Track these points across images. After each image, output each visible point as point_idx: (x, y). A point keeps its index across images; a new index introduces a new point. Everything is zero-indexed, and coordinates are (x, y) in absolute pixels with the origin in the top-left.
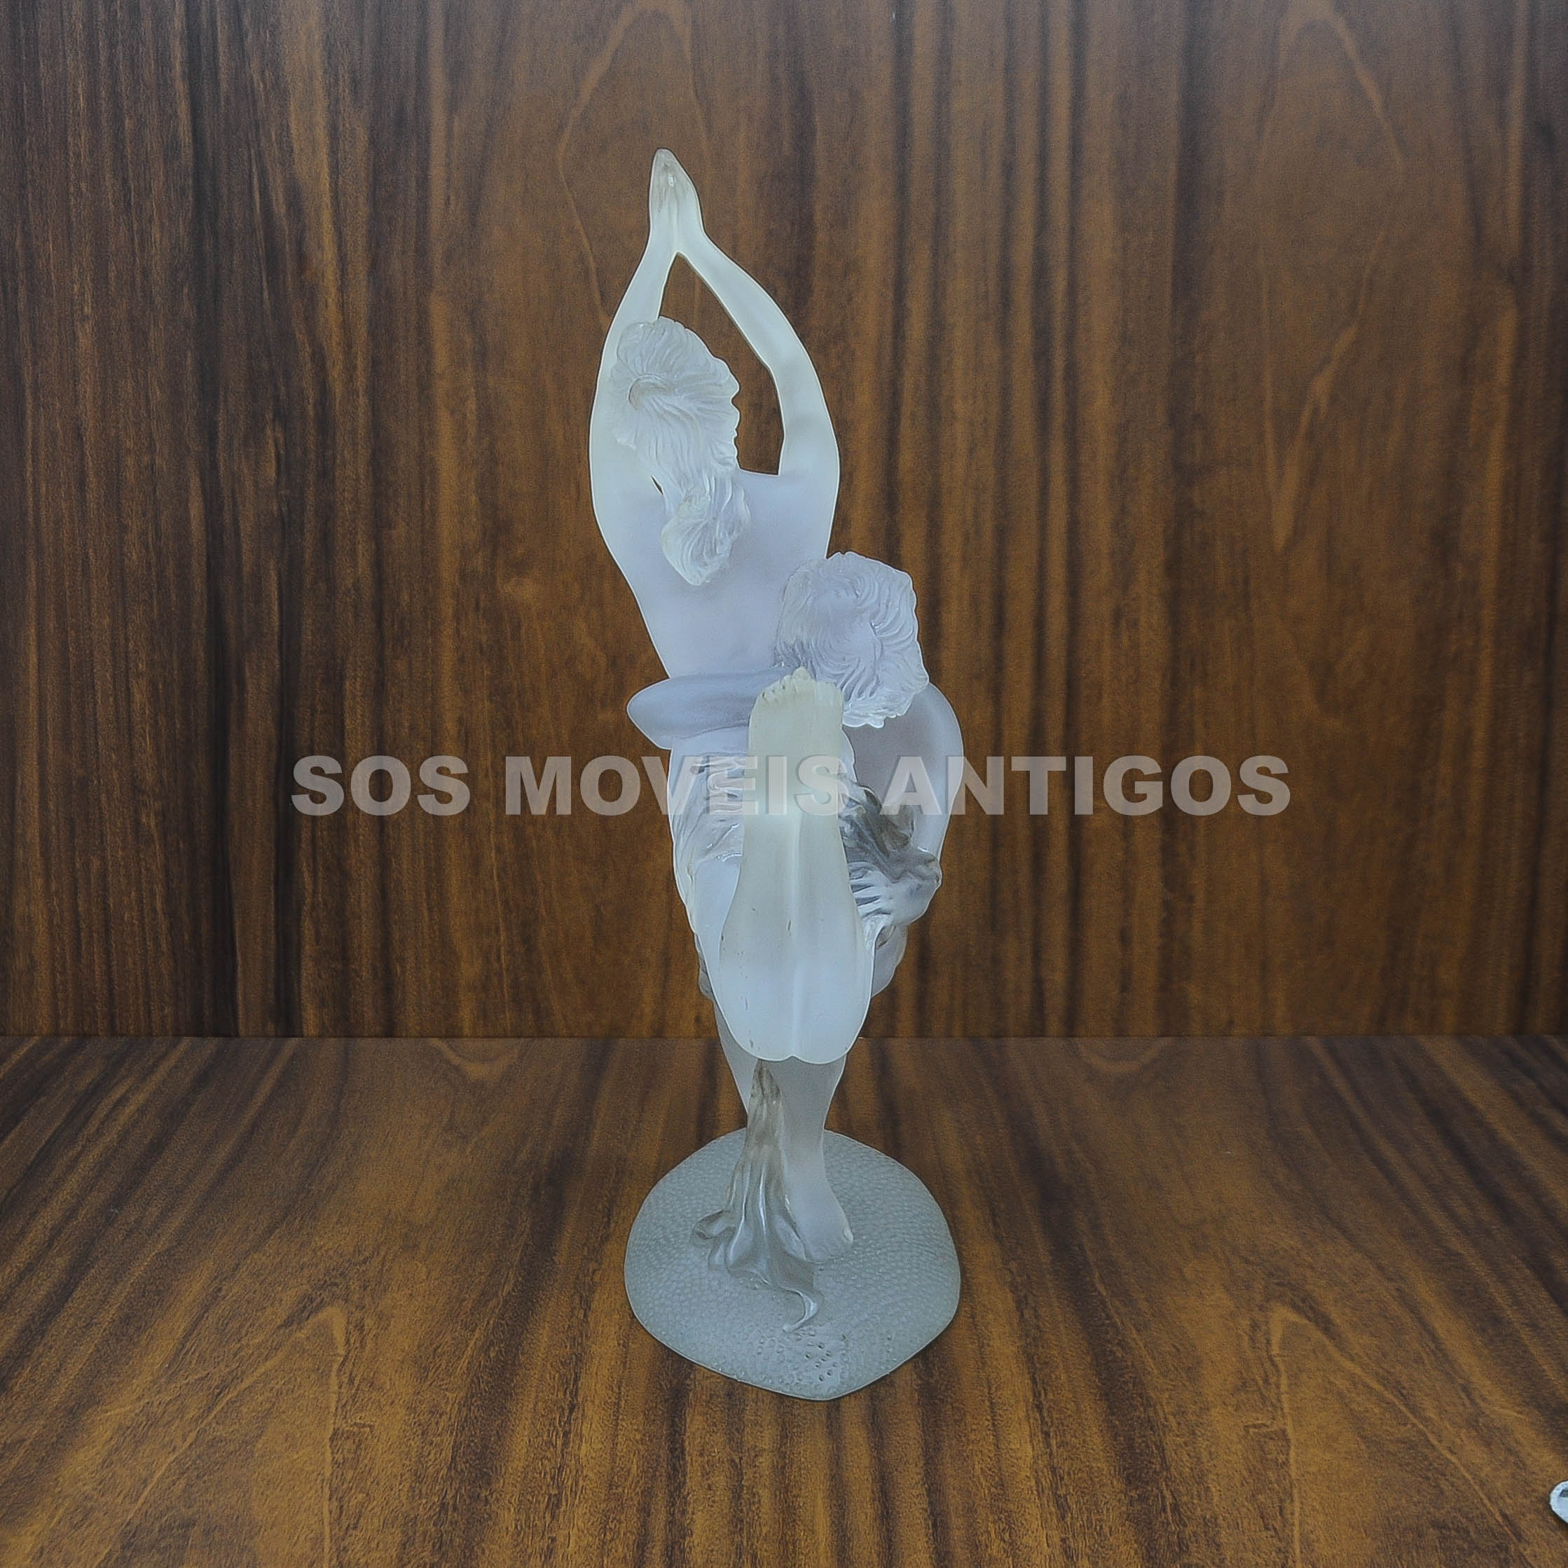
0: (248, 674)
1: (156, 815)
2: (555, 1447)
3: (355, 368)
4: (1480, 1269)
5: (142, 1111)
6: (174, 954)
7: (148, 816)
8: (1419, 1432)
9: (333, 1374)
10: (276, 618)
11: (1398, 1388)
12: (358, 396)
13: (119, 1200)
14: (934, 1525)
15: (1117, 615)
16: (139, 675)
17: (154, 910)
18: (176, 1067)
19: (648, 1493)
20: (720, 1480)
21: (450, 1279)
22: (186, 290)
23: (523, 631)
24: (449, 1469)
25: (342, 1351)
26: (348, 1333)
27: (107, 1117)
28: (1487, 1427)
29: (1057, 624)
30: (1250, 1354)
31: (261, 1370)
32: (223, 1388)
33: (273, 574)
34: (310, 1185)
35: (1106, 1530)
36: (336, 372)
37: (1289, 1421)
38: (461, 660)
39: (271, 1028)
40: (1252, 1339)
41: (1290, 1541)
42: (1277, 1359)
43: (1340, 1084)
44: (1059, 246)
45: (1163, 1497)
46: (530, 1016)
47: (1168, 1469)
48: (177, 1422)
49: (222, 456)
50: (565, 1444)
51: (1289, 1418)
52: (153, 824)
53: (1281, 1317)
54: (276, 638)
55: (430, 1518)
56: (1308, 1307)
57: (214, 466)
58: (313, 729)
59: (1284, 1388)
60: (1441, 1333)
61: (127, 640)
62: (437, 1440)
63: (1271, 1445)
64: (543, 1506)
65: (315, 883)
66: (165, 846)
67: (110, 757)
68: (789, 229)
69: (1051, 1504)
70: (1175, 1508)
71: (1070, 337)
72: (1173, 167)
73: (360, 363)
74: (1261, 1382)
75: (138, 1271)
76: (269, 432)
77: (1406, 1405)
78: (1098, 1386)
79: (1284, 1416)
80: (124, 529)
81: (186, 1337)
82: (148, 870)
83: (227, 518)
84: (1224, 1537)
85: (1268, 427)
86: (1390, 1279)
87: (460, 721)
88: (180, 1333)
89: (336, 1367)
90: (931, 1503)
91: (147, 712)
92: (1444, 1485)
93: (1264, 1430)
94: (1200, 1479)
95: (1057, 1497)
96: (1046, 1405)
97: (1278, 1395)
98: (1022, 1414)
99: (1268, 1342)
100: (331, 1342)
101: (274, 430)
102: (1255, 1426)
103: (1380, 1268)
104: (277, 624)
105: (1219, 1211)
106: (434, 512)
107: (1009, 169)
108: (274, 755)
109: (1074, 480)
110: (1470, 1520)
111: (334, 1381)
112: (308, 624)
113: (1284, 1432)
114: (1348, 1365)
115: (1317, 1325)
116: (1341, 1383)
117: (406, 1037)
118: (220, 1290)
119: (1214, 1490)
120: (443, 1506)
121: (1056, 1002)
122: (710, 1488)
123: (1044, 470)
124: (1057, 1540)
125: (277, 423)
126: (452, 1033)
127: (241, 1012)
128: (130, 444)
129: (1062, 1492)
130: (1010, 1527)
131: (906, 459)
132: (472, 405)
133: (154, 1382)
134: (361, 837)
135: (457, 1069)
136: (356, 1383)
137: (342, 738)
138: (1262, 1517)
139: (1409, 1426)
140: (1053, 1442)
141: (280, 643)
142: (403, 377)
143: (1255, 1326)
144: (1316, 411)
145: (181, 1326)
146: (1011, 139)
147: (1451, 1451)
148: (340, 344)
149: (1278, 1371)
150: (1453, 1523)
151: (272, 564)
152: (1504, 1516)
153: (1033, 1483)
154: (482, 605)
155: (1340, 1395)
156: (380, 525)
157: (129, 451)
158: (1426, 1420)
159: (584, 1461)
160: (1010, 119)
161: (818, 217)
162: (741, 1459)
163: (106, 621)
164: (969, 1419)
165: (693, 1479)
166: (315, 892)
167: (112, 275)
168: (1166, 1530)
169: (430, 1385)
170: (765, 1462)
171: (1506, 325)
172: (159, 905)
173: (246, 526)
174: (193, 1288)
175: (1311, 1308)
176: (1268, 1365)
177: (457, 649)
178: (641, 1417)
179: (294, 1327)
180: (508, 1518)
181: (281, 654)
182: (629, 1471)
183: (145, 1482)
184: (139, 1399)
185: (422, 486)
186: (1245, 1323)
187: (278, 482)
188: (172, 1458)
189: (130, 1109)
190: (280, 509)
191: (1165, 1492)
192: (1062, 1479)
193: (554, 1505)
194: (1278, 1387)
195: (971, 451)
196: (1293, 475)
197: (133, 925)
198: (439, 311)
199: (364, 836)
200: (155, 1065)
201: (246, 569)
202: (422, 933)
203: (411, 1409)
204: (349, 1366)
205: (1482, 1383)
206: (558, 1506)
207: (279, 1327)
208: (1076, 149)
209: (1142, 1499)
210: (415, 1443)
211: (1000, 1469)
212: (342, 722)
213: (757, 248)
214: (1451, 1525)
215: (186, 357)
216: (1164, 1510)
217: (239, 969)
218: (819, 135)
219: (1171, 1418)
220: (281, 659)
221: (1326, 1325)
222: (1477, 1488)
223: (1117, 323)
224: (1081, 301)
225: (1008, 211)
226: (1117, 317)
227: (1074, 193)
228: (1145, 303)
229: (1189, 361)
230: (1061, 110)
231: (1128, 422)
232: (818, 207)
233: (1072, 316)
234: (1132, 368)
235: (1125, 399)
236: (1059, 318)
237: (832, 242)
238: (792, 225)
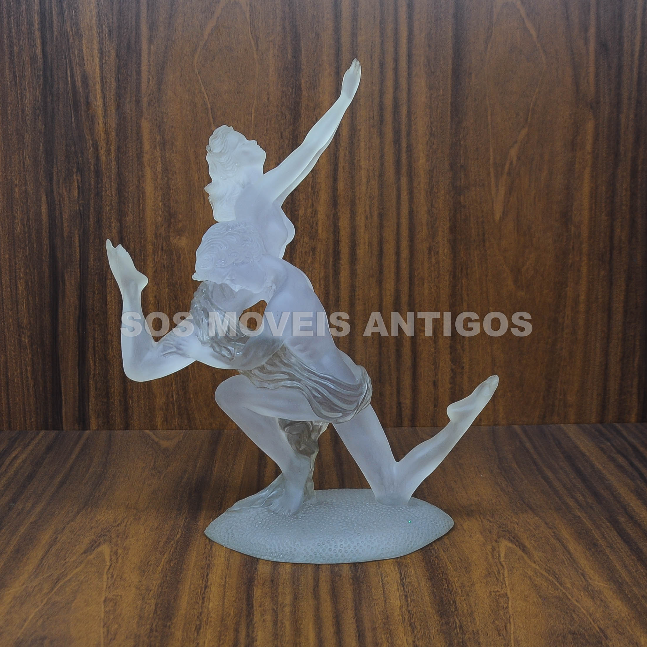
0: (66, 278)
1: (28, 337)
2: (198, 603)
3: (110, 150)
4: (588, 524)
5: (24, 462)
6: (36, 396)
7: (25, 338)
8: (564, 593)
9: (105, 573)
10: (78, 254)
11: (554, 574)
12: (112, 162)
13: (14, 500)
14: (359, 635)
15: (430, 249)
16: (21, 279)
17: (27, 377)
18: (38, 443)
19: (238, 623)
20: (269, 617)
21: (154, 532)
22: (40, 118)
23: (181, 259)
24: (154, 614)
25: (108, 564)
26: (111, 556)
27: (9, 464)
28: (592, 591)
29: (405, 253)
30: (491, 561)
31: (75, 572)
32: (58, 580)
33: (77, 236)
34: (95, 493)
35: (432, 637)
36: (102, 152)
37: (508, 589)
38: (156, 271)
39: (76, 426)
40: (493, 555)
41: (509, 641)
42: (503, 563)
43: (528, 445)
44: (403, 96)
45: (456, 623)
46: (186, 421)
47: (457, 611)
48: (38, 595)
49: (55, 187)
50: (203, 603)
51: (508, 588)
52: (26, 341)
53: (505, 545)
54: (78, 263)
55: (146, 635)
56: (515, 540)
57: (52, 191)
58: (94, 301)
59: (506, 575)
60: (572, 551)
61: (16, 264)
62: (149, 601)
63: (501, 600)
64: (193, 629)
65: (95, 365)
66: (32, 350)
67: (9, 313)
68: (291, 90)
69: (408, 626)
70: (461, 627)
71: (408, 134)
72: (450, 62)
73: (113, 147)
74: (496, 573)
75: (22, 530)
76: (75, 177)
77: (558, 582)
78: (427, 576)
79: (506, 587)
80: (14, 217)
81: (43, 558)
82: (25, 360)
83: (57, 213)
84: (481, 640)
85: (492, 170)
86: (550, 528)
87: (155, 297)
88: (40, 557)
89: (106, 570)
90: (357, 626)
91: (24, 294)
92: (575, 616)
93: (498, 593)
94: (471, 614)
95: (411, 624)
96: (406, 584)
97: (504, 578)
98: (396, 588)
99: (499, 556)
100: (104, 560)
101: (77, 176)
102: (494, 592)
103: (546, 523)
104: (79, 257)
105: (478, 500)
106: (144, 210)
107: (382, 65)
108: (77, 312)
109: (411, 193)
110: (586, 631)
111: (105, 576)
112: (91, 257)
113: (506, 594)
114: (533, 565)
115: (520, 548)
116: (530, 573)
117: (134, 430)
118: (57, 538)
119: (477, 619)
120: (151, 630)
121: (407, 412)
122: (264, 621)
123: (399, 190)
124: (411, 641)
125: (78, 173)
126: (153, 428)
127: (64, 421)
128: (17, 182)
129: (413, 621)
130: (391, 636)
131: (341, 185)
132: (159, 165)
133: (29, 577)
134: (114, 346)
135: (157, 443)
136: (115, 577)
137: (106, 305)
138: (497, 630)
139: (559, 591)
140: (409, 600)
141: (80, 265)
142: (131, 154)
143: (493, 549)
144: (511, 163)
145: (40, 554)
146: (383, 52)
147: (577, 601)
148: (104, 140)
149: (503, 568)
150: (578, 632)
151: (76, 232)
152: (600, 629)
153: (400, 617)
154: (164, 249)
155: (530, 578)
156: (121, 215)
157: (16, 185)
158: (566, 588)
159: (210, 610)
160: (382, 44)
161: (303, 85)
162: (277, 608)
163: (7, 256)
164: (373, 590)
165: (257, 617)
166: (95, 369)
167: (9, 112)
168: (457, 636)
169: (146, 578)
170: (287, 609)
171: (590, 126)
172: (29, 375)
173: (65, 216)
174: (45, 537)
175: (517, 541)
176: (499, 566)
177: (154, 267)
178: (235, 591)
179: (88, 553)
180: (179, 635)
181: (80, 270)
182: (230, 614)
183: (25, 620)
184: (23, 585)
185: (139, 199)
186: (489, 547)
187: (78, 198)
188: (37, 610)
189: (19, 461)
190: (79, 209)
191: (456, 620)
192: (413, 615)
193: (198, 629)
194: (503, 575)
195: (368, 182)
196: (502, 190)
197: (18, 384)
198: (146, 125)
199: (115, 345)
200: (30, 442)
201: (65, 234)
202: (140, 386)
203: (138, 588)
204: (111, 570)
205: (590, 572)
206: (200, 629)
207: (82, 554)
208: (410, 56)
209: (447, 623)
210: (139, 603)
211: (387, 611)
212: (106, 297)
213: (278, 99)
214: (577, 633)
215: (40, 146)
216: (456, 628)
217: (63, 402)
218: (303, 52)
219: (458, 588)
220: (80, 272)
221: (523, 548)
222: (588, 617)
223: (428, 128)
224: (413, 119)
225: (382, 82)
226: (428, 126)
227: (409, 74)
228: (439, 119)
229: (458, 143)
230: (404, 40)
231: (433, 169)
232: (303, 81)
233: (409, 125)
234: (434, 146)
235: (432, 159)
236: (404, 126)
237: (309, 96)
238: (292, 89)
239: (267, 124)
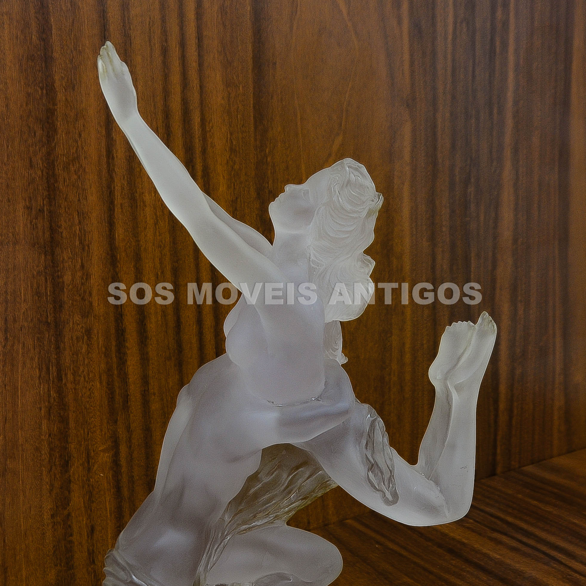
44: (195, 97)
68: (40, 92)
71: (204, 151)
72: (250, 47)
107: (165, 51)
131: (120, 232)
146: (165, 32)
160: (163, 20)
161: (57, 84)
171: (407, 130)
195: (156, 224)
208: (200, 38)
213: (21, 106)
218: (54, 31)
223: (227, 141)
224: (208, 129)
225: (166, 77)
226: (227, 138)
227: (201, 65)
228: (240, 128)
229: (265, 160)
230: (191, 15)
231: (237, 198)
232: (57, 78)
233: (204, 139)
234: (236, 167)
235: (234, 185)
236: (197, 141)
237: (66, 99)
238: (42, 89)
239: (8, 147)
